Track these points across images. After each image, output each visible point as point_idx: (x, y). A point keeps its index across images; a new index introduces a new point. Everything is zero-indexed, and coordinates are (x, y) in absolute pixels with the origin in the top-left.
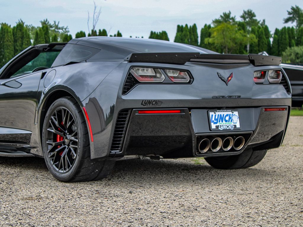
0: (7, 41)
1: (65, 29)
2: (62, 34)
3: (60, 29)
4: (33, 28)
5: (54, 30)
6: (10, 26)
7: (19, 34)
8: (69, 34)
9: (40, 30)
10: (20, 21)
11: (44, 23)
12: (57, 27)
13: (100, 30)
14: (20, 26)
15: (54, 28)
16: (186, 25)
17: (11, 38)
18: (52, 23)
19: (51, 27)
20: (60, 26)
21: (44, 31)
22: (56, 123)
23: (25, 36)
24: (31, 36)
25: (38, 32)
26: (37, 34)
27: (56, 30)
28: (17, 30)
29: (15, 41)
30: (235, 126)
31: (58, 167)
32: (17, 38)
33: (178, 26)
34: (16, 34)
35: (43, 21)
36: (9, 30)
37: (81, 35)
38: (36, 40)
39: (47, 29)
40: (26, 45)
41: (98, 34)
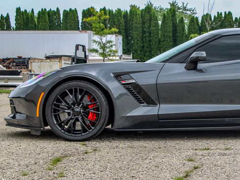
0: (136, 23)
1: (193, 11)
2: (190, 15)
3: (187, 10)
4: (161, 9)
5: (182, 12)
6: (139, 8)
7: (147, 16)
8: (196, 16)
9: (168, 13)
10: (149, 3)
11: (173, 5)
12: (185, 9)
14: (149, 8)
15: (182, 10)
17: (139, 20)
18: (180, 5)
19: (179, 9)
20: (188, 7)
21: (171, 13)
23: (153, 18)
24: (159, 17)
25: (166, 14)
26: (164, 16)
27: (184, 11)
28: (145, 12)
29: (144, 23)
32: (145, 20)
34: (144, 17)
35: (171, 2)
36: (138, 12)
37: (207, 17)
38: (163, 22)
39: (174, 11)
40: (153, 27)
41: (223, 16)
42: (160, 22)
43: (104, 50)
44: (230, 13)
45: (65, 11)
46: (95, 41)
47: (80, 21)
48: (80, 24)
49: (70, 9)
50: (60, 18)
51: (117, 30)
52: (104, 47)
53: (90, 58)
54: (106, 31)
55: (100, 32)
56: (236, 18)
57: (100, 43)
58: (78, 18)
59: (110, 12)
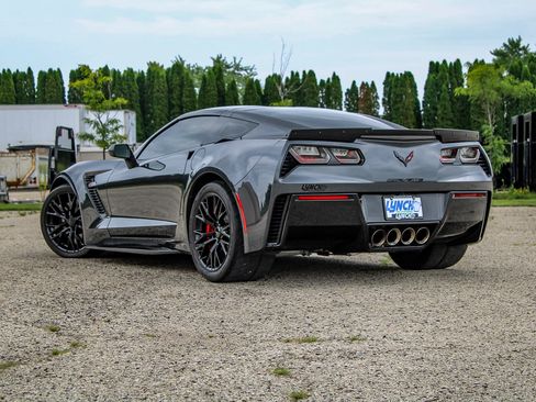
0: (158, 91)
1: (251, 70)
2: (246, 78)
3: (242, 69)
4: (198, 69)
5: (233, 72)
6: (163, 66)
7: (176, 81)
8: (255, 78)
9: (209, 73)
10: (179, 59)
11: (218, 61)
12: (237, 67)
13: (304, 72)
14: (178, 67)
15: (232, 69)
16: (444, 62)
17: (164, 86)
18: (229, 61)
19: (228, 67)
20: (243, 65)
21: (216, 74)
22: (207, 210)
23: (185, 83)
24: (196, 81)
25: (207, 76)
26: (204, 79)
27: (236, 72)
28: (172, 73)
29: (170, 91)
30: (417, 215)
31: (205, 263)
32: (173, 86)
33: (431, 63)
34: (172, 80)
35: (215, 57)
36: (161, 73)
37: (274, 80)
38: (202, 89)
39: (220, 71)
40: (187, 97)
41: (301, 77)
42: (197, 90)
43: (104, 136)
44: (312, 73)
45: (41, 73)
46: (88, 121)
47: (67, 89)
48: (67, 94)
49: (50, 70)
50: (34, 85)
52: (103, 131)
53: (82, 149)
54: (108, 103)
55: (97, 106)
56: (322, 81)
57: (96, 124)
58: (62, 83)
59: (116, 73)
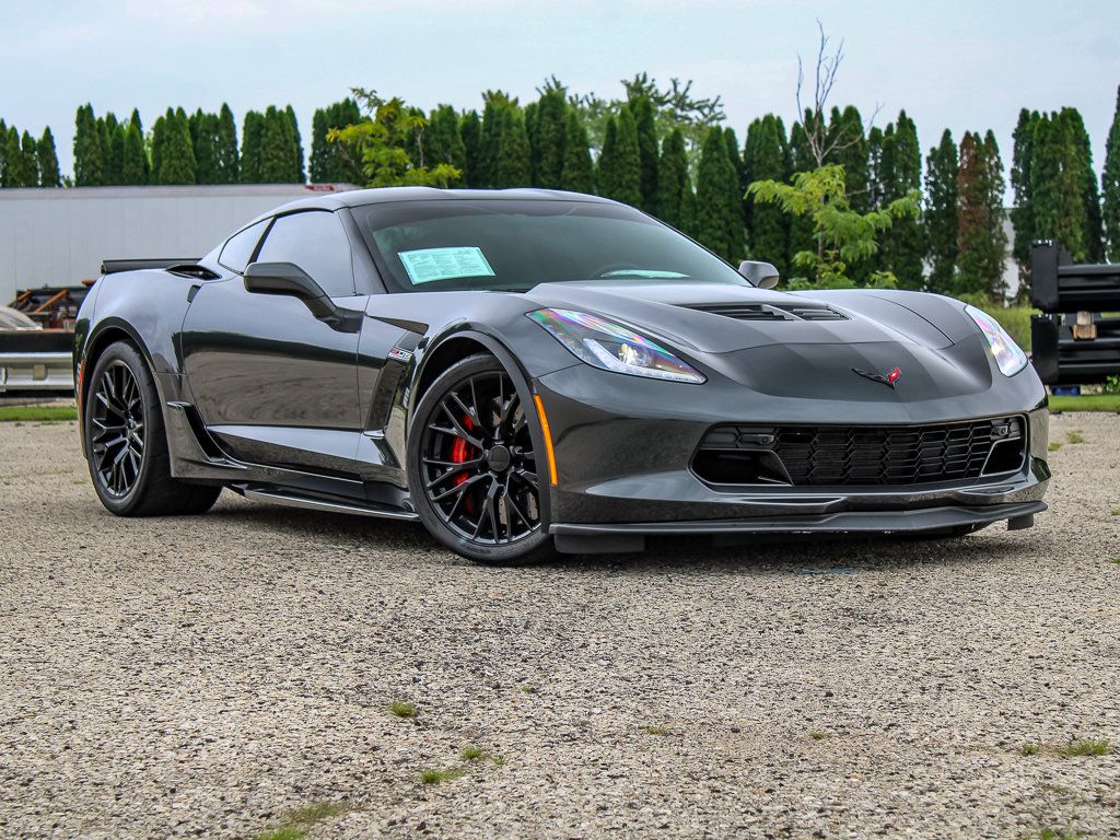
0: (510, 155)
1: (711, 108)
2: (700, 126)
3: (691, 107)
4: (596, 105)
5: (672, 115)
6: (517, 101)
7: (549, 131)
8: (724, 125)
9: (623, 116)
10: (553, 85)
11: (637, 88)
12: (681, 101)
14: (553, 101)
15: (669, 106)
17: (520, 145)
18: (663, 88)
19: (661, 101)
20: (694, 96)
21: (636, 115)
23: (569, 137)
24: (591, 135)
25: (617, 122)
26: (611, 129)
27: (678, 112)
28: (541, 116)
29: (536, 155)
32: (542, 144)
34: (539, 132)
35: (632, 80)
36: (514, 118)
37: (767, 129)
39: (646, 110)
44: (852, 114)
45: (251, 116)
47: (308, 152)
48: (307, 163)
49: (271, 110)
50: (235, 143)
51: (457, 173)
58: (297, 139)
